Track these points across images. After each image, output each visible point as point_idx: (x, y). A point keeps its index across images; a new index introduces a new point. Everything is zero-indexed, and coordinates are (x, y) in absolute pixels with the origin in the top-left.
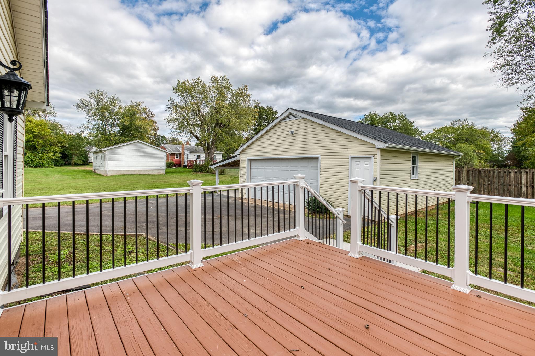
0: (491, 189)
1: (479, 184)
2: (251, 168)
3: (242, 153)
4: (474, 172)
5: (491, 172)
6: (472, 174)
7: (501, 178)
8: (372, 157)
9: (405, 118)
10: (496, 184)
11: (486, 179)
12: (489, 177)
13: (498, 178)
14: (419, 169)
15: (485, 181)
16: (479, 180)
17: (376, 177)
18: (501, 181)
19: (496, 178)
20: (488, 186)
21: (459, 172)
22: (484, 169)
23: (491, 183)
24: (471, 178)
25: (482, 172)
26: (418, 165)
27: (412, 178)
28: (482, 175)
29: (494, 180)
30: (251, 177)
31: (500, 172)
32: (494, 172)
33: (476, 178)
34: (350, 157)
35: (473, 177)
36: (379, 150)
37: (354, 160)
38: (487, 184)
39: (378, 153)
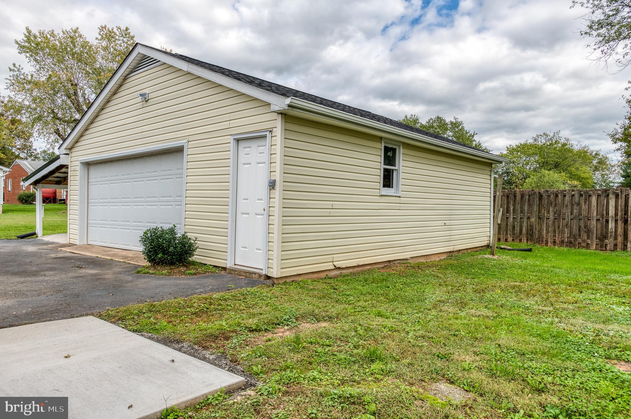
0: (559, 227)
1: (540, 218)
2: (90, 180)
3: (73, 150)
4: (531, 198)
5: (559, 196)
6: (529, 200)
7: (575, 207)
8: (268, 133)
9: (461, 127)
10: (566, 218)
11: (551, 209)
12: (555, 206)
13: (569, 207)
15: (548, 212)
16: (540, 212)
17: (273, 178)
18: (575, 211)
19: (567, 206)
20: (554, 222)
21: (508, 196)
22: (547, 191)
23: (558, 216)
24: (526, 208)
25: (545, 196)
26: (401, 167)
27: (384, 193)
28: (545, 201)
29: (564, 210)
30: (90, 201)
31: (573, 195)
32: (565, 196)
33: (535, 208)
34: (232, 138)
35: (529, 205)
36: (280, 116)
38: (552, 217)
39: (278, 124)
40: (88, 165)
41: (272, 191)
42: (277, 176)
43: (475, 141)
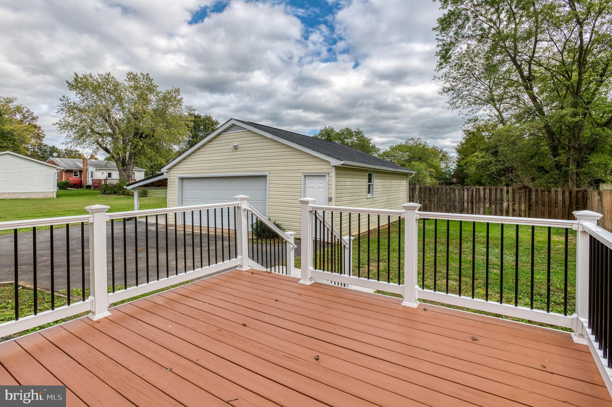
0: (440, 206)
1: (430, 201)
2: (184, 188)
3: (171, 170)
4: (425, 190)
5: (440, 189)
6: (424, 191)
7: (448, 195)
8: (327, 175)
9: (362, 134)
10: (444, 201)
11: (436, 196)
12: (438, 194)
13: (445, 195)
14: (375, 187)
15: (434, 198)
16: (430, 197)
17: (331, 196)
18: (448, 197)
19: (444, 195)
20: (437, 203)
21: (413, 189)
22: (433, 187)
23: (439, 200)
24: (423, 195)
25: (432, 189)
26: (374, 183)
27: (368, 197)
28: (432, 192)
29: (442, 197)
30: (183, 199)
31: (447, 189)
32: (442, 189)
33: (428, 196)
34: (302, 175)
35: (424, 194)
36: (334, 167)
37: (307, 179)
38: (436, 200)
39: (333, 170)
40: (182, 179)
41: (329, 202)
42: (333, 196)
43: (371, 143)
